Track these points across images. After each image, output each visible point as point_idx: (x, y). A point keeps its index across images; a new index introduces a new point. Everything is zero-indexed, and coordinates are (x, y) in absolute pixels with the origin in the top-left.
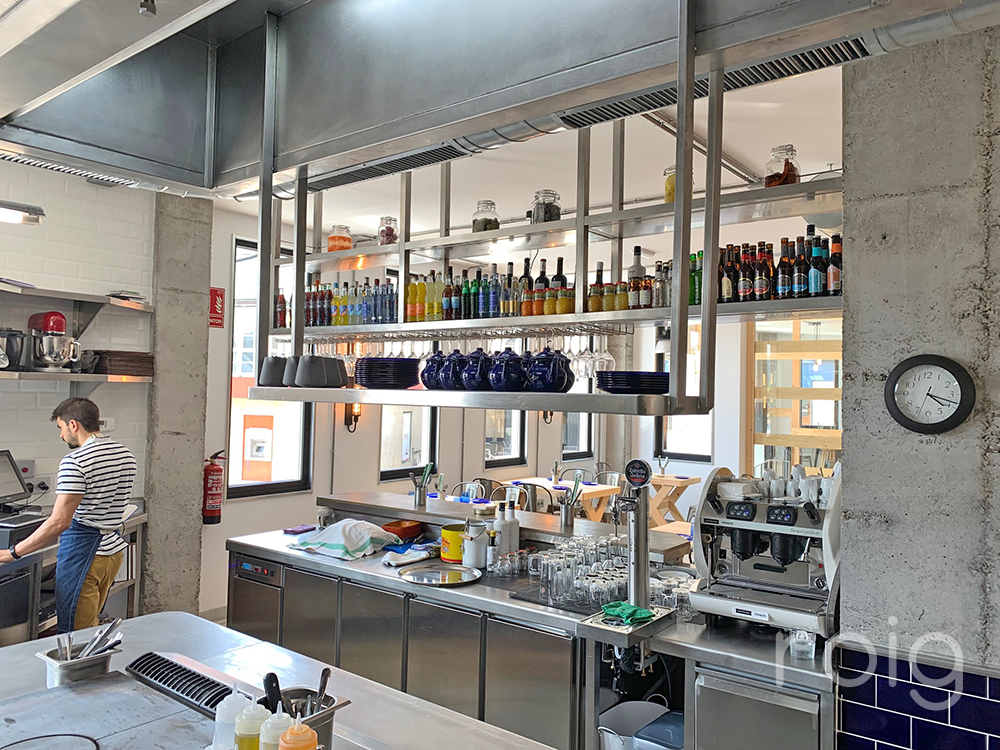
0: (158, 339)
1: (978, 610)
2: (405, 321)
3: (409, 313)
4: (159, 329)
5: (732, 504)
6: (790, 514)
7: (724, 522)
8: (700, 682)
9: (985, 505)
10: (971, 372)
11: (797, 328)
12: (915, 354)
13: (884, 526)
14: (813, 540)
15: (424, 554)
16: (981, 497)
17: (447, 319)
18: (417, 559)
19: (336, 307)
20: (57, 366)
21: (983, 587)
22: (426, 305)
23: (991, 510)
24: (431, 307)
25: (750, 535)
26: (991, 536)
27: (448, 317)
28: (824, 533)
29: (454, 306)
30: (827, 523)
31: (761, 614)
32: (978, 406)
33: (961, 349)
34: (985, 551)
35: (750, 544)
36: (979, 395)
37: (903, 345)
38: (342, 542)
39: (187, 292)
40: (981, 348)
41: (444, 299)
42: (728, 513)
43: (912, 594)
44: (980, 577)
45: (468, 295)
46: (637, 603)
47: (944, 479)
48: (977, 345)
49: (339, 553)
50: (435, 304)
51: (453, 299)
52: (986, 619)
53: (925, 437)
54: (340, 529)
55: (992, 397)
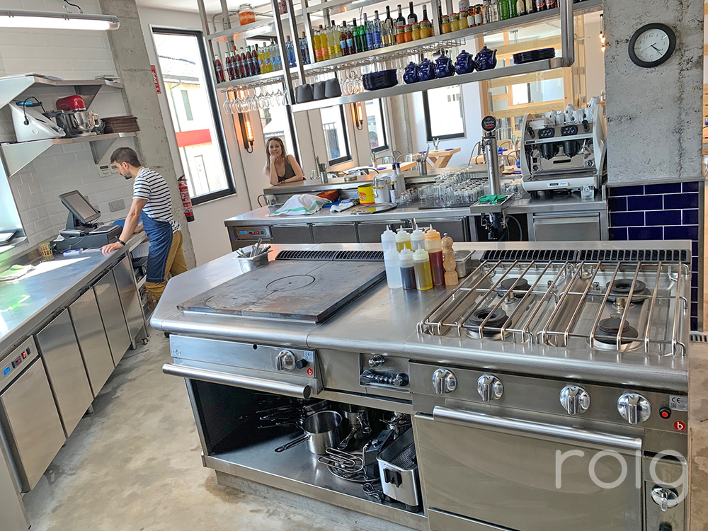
0: (131, 106)
1: (677, 152)
2: (316, 62)
3: (317, 55)
4: (129, 99)
5: (541, 131)
6: (573, 129)
7: (538, 141)
8: (536, 223)
9: (680, 99)
10: (673, 29)
11: (506, 37)
12: (644, 24)
13: (629, 121)
14: (587, 139)
15: (351, 204)
16: (678, 95)
17: (345, 55)
18: (349, 206)
19: (262, 61)
20: (88, 131)
21: (679, 140)
22: (329, 48)
23: (684, 101)
24: (333, 49)
25: (552, 145)
26: (683, 114)
27: (347, 53)
28: (594, 135)
29: (349, 46)
30: (594, 129)
31: (563, 183)
32: (677, 47)
33: (667, 18)
34: (680, 122)
35: (553, 149)
36: (678, 41)
37: (638, 21)
38: (302, 206)
39: (139, 70)
40: (679, 15)
41: (342, 42)
42: (540, 136)
43: (644, 153)
44: (678, 135)
45: (358, 36)
46: (496, 193)
47: (660, 90)
48: (676, 14)
49: (303, 212)
50: (335, 46)
51: (348, 40)
52: (681, 155)
53: (650, 70)
54: (297, 200)
55: (684, 41)
